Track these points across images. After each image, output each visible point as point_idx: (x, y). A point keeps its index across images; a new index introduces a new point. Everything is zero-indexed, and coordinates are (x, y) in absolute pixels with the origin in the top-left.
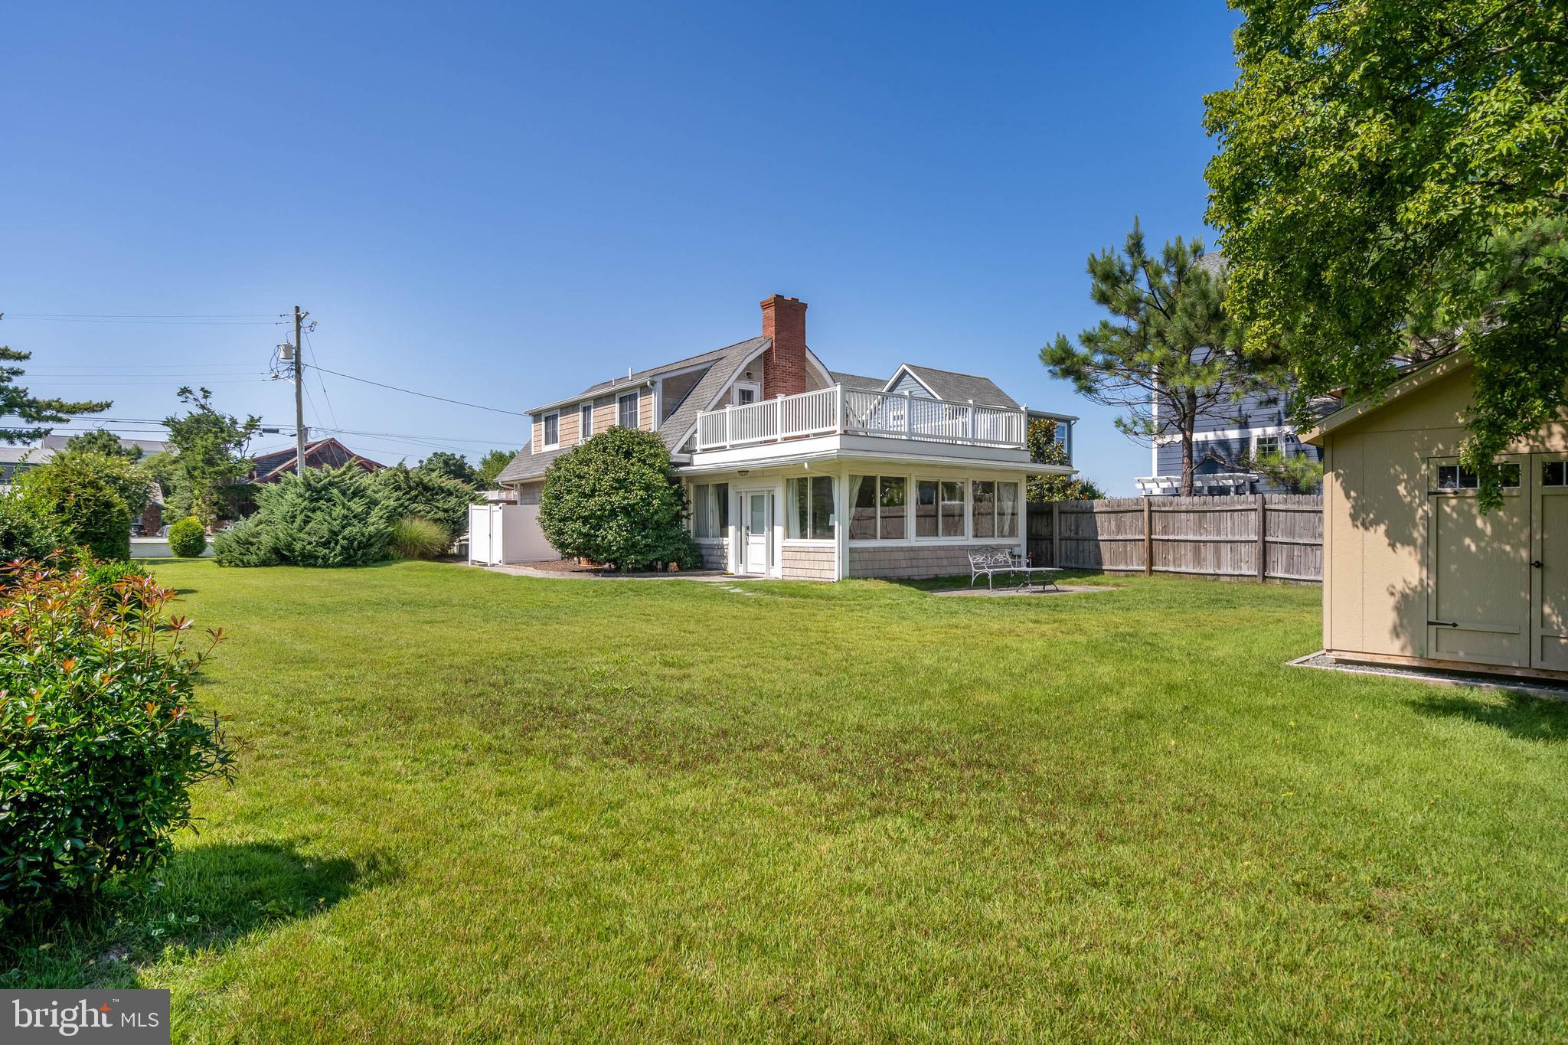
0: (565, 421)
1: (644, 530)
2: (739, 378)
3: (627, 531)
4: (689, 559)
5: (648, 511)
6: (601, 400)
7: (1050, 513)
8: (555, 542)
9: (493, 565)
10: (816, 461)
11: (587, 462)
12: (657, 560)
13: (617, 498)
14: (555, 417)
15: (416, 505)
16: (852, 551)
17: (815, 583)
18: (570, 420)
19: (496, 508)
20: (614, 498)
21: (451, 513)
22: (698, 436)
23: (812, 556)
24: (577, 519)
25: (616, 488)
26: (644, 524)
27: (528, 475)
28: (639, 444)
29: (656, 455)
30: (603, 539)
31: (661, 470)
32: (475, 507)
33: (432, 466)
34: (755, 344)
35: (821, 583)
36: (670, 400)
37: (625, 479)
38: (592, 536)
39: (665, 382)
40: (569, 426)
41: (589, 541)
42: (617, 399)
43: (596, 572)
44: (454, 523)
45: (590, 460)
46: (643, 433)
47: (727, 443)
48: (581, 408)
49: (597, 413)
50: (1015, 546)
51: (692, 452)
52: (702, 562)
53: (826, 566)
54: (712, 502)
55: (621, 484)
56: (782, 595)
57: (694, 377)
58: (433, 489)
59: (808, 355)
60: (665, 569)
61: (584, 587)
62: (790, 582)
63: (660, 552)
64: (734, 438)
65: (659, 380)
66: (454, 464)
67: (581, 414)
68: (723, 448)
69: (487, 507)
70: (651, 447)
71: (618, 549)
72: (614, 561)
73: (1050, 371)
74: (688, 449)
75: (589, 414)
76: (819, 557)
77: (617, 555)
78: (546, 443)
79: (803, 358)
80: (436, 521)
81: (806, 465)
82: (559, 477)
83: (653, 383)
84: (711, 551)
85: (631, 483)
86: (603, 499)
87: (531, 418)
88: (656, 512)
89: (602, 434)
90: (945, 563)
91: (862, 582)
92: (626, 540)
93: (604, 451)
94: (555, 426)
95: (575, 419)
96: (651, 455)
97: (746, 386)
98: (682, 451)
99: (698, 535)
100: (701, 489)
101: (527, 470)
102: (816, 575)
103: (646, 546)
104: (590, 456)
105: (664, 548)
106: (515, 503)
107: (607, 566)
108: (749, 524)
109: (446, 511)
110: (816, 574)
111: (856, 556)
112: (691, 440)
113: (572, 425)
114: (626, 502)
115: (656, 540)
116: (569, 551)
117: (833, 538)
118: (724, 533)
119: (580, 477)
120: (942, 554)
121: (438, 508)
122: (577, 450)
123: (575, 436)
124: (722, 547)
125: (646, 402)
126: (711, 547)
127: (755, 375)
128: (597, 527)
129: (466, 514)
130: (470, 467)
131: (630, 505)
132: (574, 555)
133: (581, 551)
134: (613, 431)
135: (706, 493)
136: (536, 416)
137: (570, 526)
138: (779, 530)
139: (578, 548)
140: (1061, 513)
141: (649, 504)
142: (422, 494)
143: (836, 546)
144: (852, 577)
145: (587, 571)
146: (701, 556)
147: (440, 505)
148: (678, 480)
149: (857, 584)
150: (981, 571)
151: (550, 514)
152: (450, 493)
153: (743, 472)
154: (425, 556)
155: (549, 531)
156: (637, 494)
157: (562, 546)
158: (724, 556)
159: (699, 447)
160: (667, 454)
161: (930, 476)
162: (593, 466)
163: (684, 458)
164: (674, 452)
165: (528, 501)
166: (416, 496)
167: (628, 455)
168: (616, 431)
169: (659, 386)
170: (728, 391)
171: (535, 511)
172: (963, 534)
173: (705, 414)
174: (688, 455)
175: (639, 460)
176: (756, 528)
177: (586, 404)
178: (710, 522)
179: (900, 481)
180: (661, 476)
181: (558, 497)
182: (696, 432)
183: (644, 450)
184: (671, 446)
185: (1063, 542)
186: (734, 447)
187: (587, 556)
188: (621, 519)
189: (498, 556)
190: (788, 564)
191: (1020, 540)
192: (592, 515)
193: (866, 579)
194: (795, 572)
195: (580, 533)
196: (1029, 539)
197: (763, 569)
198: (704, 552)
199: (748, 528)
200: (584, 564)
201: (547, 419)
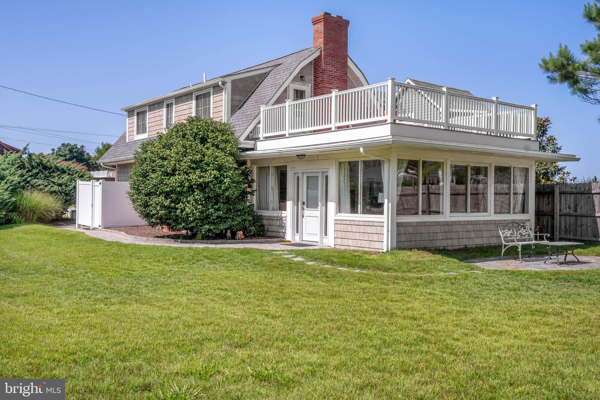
0: (152, 116)
1: (216, 203)
2: (294, 80)
3: (202, 204)
4: (253, 228)
5: (220, 188)
6: (181, 98)
7: (552, 193)
8: (141, 212)
9: (94, 229)
10: (370, 146)
11: (168, 146)
12: (226, 229)
13: (194, 177)
14: (144, 113)
15: (36, 180)
16: (399, 225)
17: (366, 252)
18: (157, 114)
19: (97, 183)
20: (192, 176)
21: (64, 187)
22: (261, 126)
23: (362, 229)
24: (160, 194)
25: (193, 168)
26: (216, 199)
27: (122, 158)
28: (212, 131)
29: (227, 141)
30: (182, 211)
31: (232, 154)
32: (81, 182)
33: (60, 153)
34: (307, 53)
35: (370, 253)
36: (237, 97)
37: (201, 161)
38: (172, 208)
39: (234, 82)
40: (156, 119)
41: (170, 212)
42: (194, 97)
43: (176, 237)
44: (66, 195)
45: (172, 144)
46: (216, 122)
47: (286, 132)
48: (165, 105)
49: (178, 109)
50: (526, 221)
51: (257, 139)
52: (263, 231)
53: (375, 238)
54: (273, 182)
55: (197, 165)
56: (342, 265)
57: (257, 79)
58: (51, 168)
59: (350, 64)
60: (234, 236)
61: (165, 254)
62: (345, 251)
63: (229, 223)
64: (293, 127)
65: (229, 80)
66: (76, 152)
67: (165, 109)
68: (283, 136)
69: (91, 183)
70: (223, 135)
71: (194, 220)
72: (191, 229)
73: (548, 77)
74: (253, 137)
75: (172, 110)
76: (369, 229)
77: (194, 224)
78: (138, 133)
79: (345, 66)
80: (51, 193)
81: (362, 150)
82: (145, 159)
83: (224, 83)
84: (271, 222)
85: (206, 164)
86: (183, 177)
87: (126, 113)
88: (227, 189)
89: (182, 124)
90: (473, 235)
91: (409, 253)
92: (202, 212)
93: (184, 137)
94: (144, 120)
95: (161, 113)
96: (223, 141)
97: (299, 86)
98: (248, 138)
99: (259, 208)
100: (263, 170)
101: (122, 153)
102: (366, 246)
103: (218, 217)
104: (172, 141)
105: (233, 219)
106: (113, 179)
107: (184, 232)
108: (305, 200)
109: (60, 185)
110: (366, 244)
111: (402, 229)
112: (255, 129)
113: (158, 119)
114: (201, 180)
115: (227, 213)
116: (154, 220)
117: (382, 213)
118: (282, 208)
119: (164, 159)
120: (470, 227)
121: (54, 183)
122: (160, 137)
123: (160, 127)
124: (281, 219)
125: (218, 99)
126: (271, 218)
127: (307, 78)
128: (177, 201)
129: (75, 187)
130: (88, 154)
131: (205, 183)
132: (157, 224)
133: (162, 221)
134: (191, 121)
135: (267, 174)
136: (130, 112)
137: (155, 200)
138: (332, 206)
139: (160, 219)
140: (561, 193)
141: (221, 182)
142: (42, 172)
143: (385, 220)
144: (399, 248)
145: (168, 237)
146: (263, 226)
147: (55, 180)
148: (244, 163)
149: (404, 255)
150: (511, 244)
151: (138, 190)
152: (64, 172)
153: (301, 156)
154: (41, 220)
155: (137, 204)
156: (211, 174)
157: (147, 216)
158: (283, 226)
159: (261, 136)
160: (236, 140)
161: (462, 161)
162: (174, 150)
163: (249, 144)
164: (242, 139)
165: (123, 178)
166: (37, 174)
167: (203, 140)
168: (193, 121)
169: (229, 86)
170: (285, 91)
171: (126, 186)
172: (485, 210)
173: (268, 108)
174: (253, 142)
175: (213, 145)
176: (311, 203)
177: (169, 102)
178: (271, 198)
179: (438, 165)
180: (230, 159)
181: (145, 176)
182: (259, 123)
183: (217, 137)
184: (239, 134)
185: (563, 218)
186: (292, 135)
187: (169, 224)
188: (198, 195)
189: (98, 222)
190: (340, 235)
191: (531, 216)
192: (173, 191)
193: (411, 249)
194: (346, 242)
195: (164, 207)
196: (537, 215)
197: (317, 239)
198: (265, 222)
199: (303, 203)
200: (166, 231)
201: (138, 114)
